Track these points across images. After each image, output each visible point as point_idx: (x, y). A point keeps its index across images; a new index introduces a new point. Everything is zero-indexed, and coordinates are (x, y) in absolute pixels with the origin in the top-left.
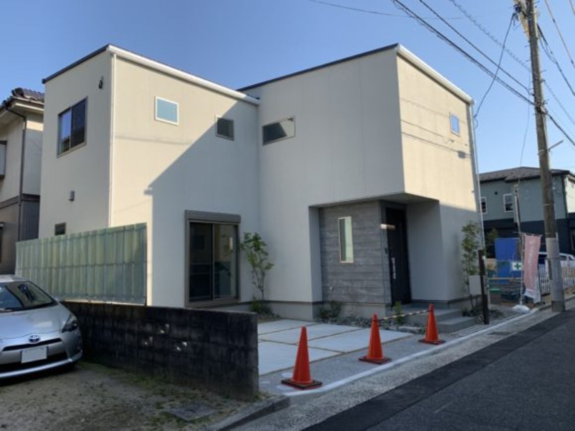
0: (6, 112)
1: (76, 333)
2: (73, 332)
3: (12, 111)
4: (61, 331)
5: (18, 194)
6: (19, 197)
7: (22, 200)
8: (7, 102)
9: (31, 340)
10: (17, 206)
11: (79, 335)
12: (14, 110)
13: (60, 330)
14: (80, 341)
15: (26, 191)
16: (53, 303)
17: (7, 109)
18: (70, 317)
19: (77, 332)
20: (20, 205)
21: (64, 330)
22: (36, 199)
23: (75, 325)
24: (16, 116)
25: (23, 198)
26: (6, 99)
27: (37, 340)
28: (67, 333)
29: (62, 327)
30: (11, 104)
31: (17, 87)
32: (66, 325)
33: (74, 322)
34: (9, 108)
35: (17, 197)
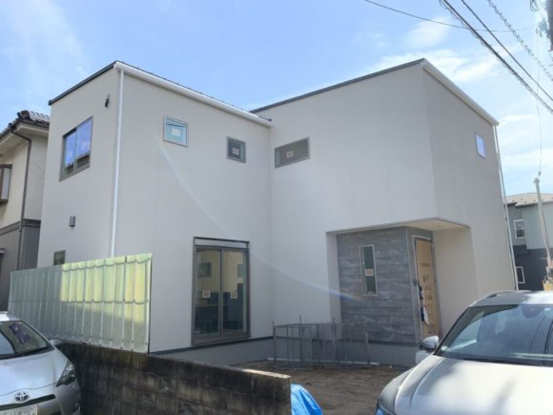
0: (12, 134)
1: (74, 387)
2: (69, 385)
3: (16, 134)
4: (56, 384)
5: (19, 219)
6: (21, 223)
7: (23, 226)
8: (12, 125)
9: (18, 399)
10: (17, 232)
11: (78, 388)
12: (19, 133)
13: (54, 384)
14: (79, 397)
15: (28, 216)
16: (48, 348)
17: (12, 132)
18: (67, 365)
19: (74, 385)
20: (21, 231)
21: (59, 384)
22: (37, 224)
23: (73, 376)
24: (21, 139)
25: (24, 222)
26: (12, 122)
27: (26, 397)
28: (62, 387)
29: (58, 379)
30: (17, 126)
31: (24, 109)
32: (62, 377)
33: (71, 373)
34: (15, 131)
35: (18, 223)
